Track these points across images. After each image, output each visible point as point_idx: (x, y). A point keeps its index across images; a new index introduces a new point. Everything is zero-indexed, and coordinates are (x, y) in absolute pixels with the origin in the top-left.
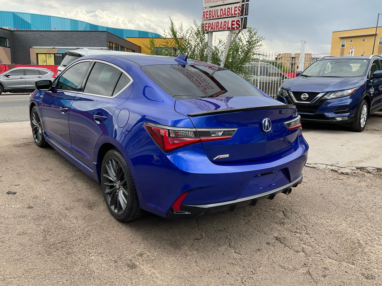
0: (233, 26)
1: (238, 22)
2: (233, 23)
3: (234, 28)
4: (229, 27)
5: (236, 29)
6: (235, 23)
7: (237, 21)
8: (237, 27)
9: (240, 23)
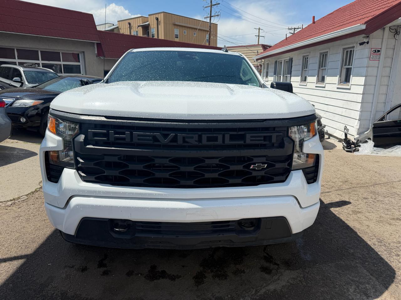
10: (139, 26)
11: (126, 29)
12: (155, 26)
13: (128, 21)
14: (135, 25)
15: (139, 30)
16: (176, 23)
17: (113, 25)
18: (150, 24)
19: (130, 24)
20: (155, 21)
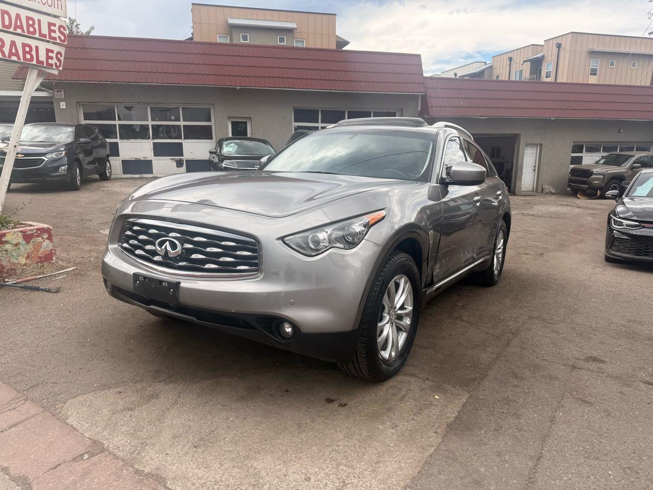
0: (50, 61)
1: (59, 56)
2: (50, 54)
3: (52, 65)
4: (40, 59)
5: (54, 67)
6: (54, 55)
7: (59, 53)
8: (56, 64)
9: (62, 59)
10: (524, 62)
11: (504, 68)
12: (554, 58)
13: (509, 55)
14: (518, 60)
15: (525, 68)
16: (596, 49)
17: (486, 64)
18: (546, 56)
19: (511, 59)
20: (555, 50)
